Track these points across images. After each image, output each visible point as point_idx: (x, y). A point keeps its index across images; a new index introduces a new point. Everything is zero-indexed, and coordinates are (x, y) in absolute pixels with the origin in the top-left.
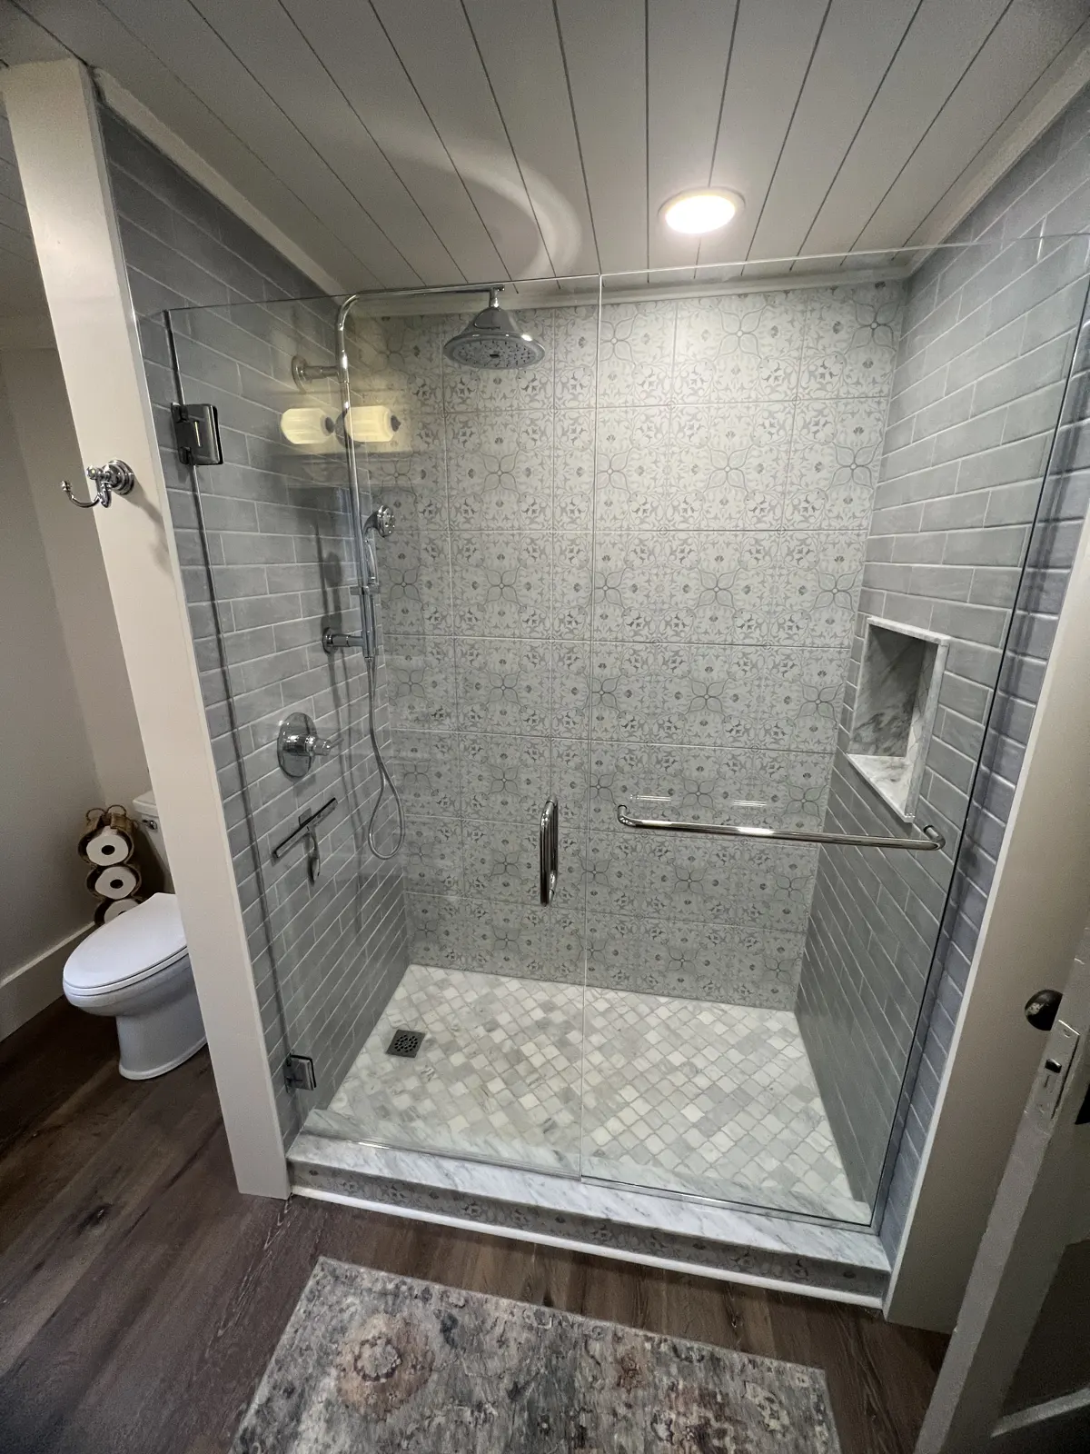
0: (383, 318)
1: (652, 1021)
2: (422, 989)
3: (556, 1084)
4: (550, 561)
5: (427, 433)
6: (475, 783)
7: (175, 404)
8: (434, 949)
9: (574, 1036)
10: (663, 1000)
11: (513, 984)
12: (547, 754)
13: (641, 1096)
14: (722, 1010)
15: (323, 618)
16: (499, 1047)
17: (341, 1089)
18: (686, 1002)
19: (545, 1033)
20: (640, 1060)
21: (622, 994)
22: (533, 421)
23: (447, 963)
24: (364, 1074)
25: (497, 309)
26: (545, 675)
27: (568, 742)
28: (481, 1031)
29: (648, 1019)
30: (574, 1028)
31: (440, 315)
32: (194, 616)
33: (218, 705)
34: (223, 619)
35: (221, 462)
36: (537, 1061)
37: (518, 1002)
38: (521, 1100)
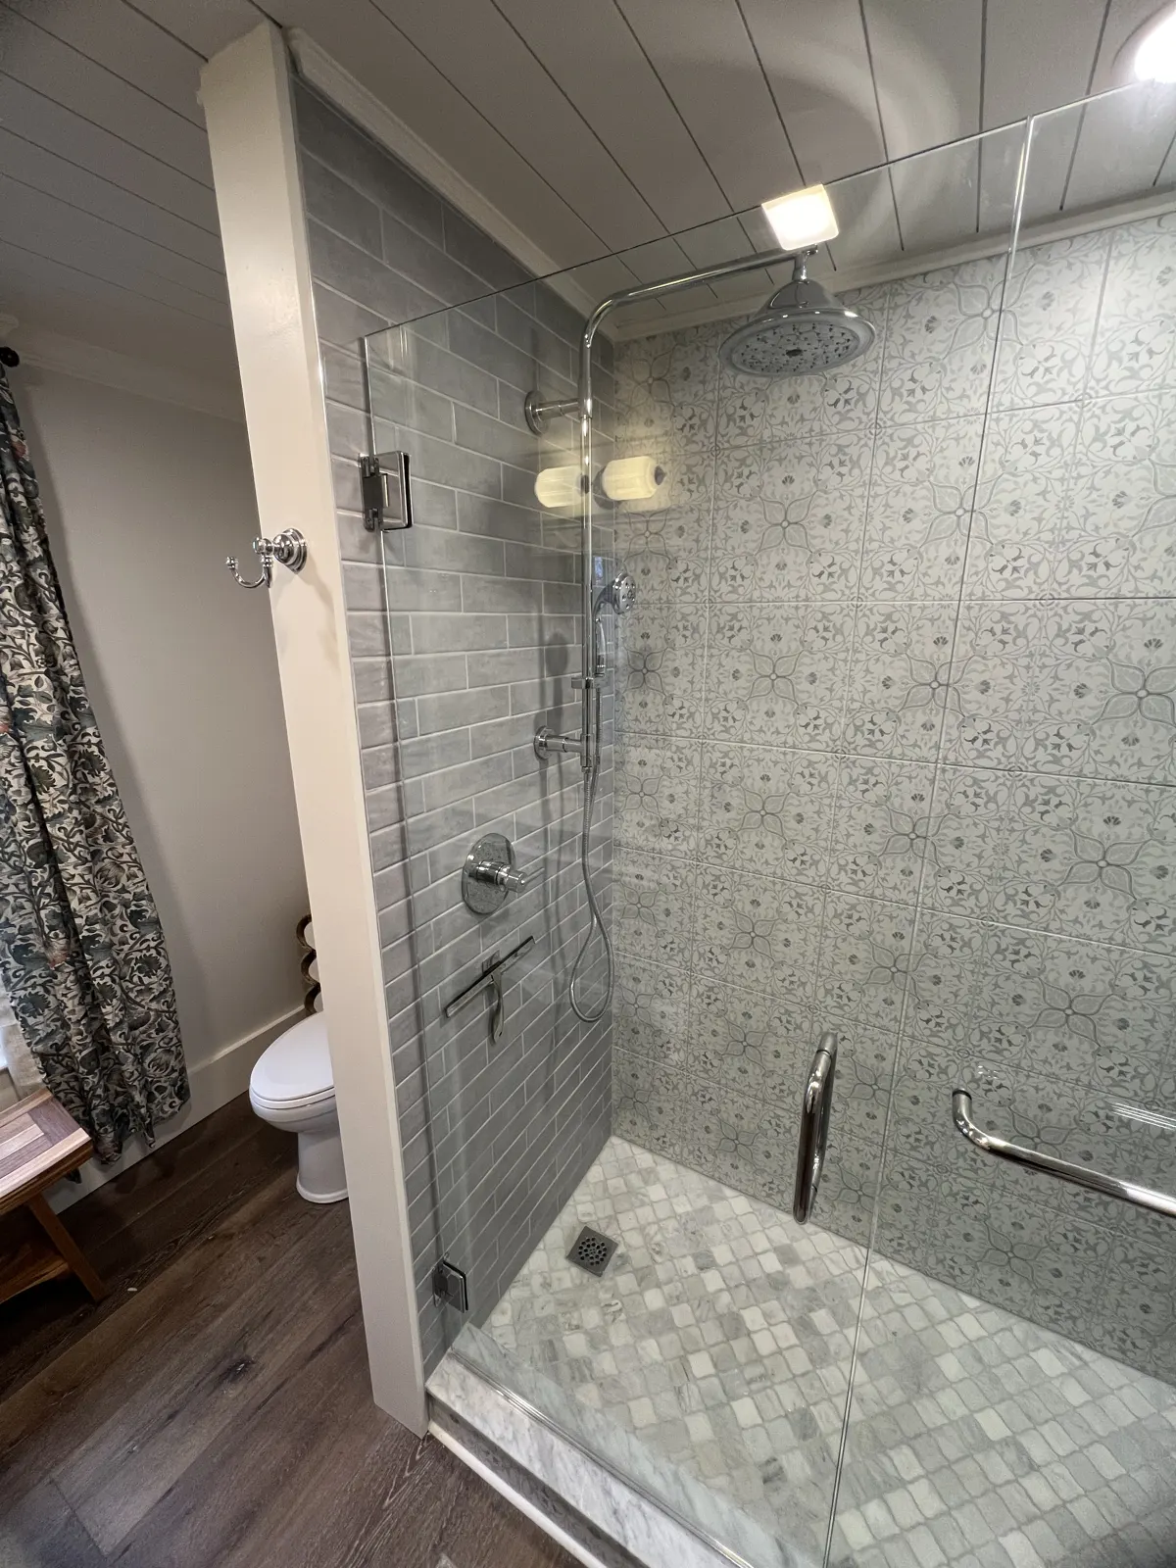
0: (648, 338)
1: (952, 1338)
2: (622, 1175)
3: (789, 1397)
4: (850, 645)
5: (691, 479)
6: (713, 932)
7: (362, 455)
8: (642, 1127)
9: (821, 1318)
10: (971, 1303)
11: (740, 1204)
12: (818, 910)
13: (926, 1476)
14: (1079, 1358)
15: (537, 715)
16: (710, 1300)
17: (506, 1296)
18: (1013, 1320)
19: (778, 1299)
20: (926, 1402)
21: (903, 1271)
22: (840, 448)
23: (658, 1146)
24: (537, 1281)
25: (805, 282)
26: (827, 801)
27: (852, 899)
28: (689, 1265)
29: (941, 1328)
30: (822, 1306)
31: (723, 321)
32: (365, 722)
33: (387, 829)
34: (403, 722)
35: (409, 525)
36: (764, 1344)
37: (745, 1234)
38: (734, 1404)
